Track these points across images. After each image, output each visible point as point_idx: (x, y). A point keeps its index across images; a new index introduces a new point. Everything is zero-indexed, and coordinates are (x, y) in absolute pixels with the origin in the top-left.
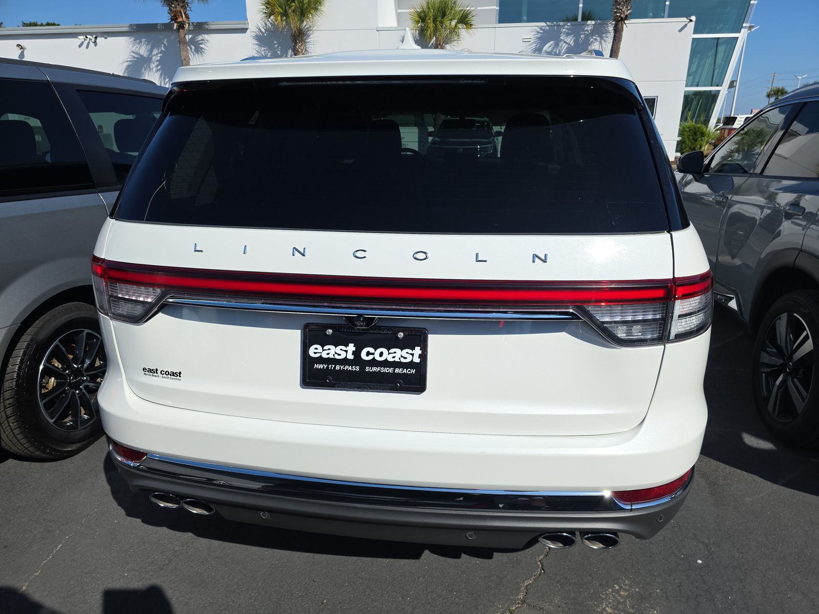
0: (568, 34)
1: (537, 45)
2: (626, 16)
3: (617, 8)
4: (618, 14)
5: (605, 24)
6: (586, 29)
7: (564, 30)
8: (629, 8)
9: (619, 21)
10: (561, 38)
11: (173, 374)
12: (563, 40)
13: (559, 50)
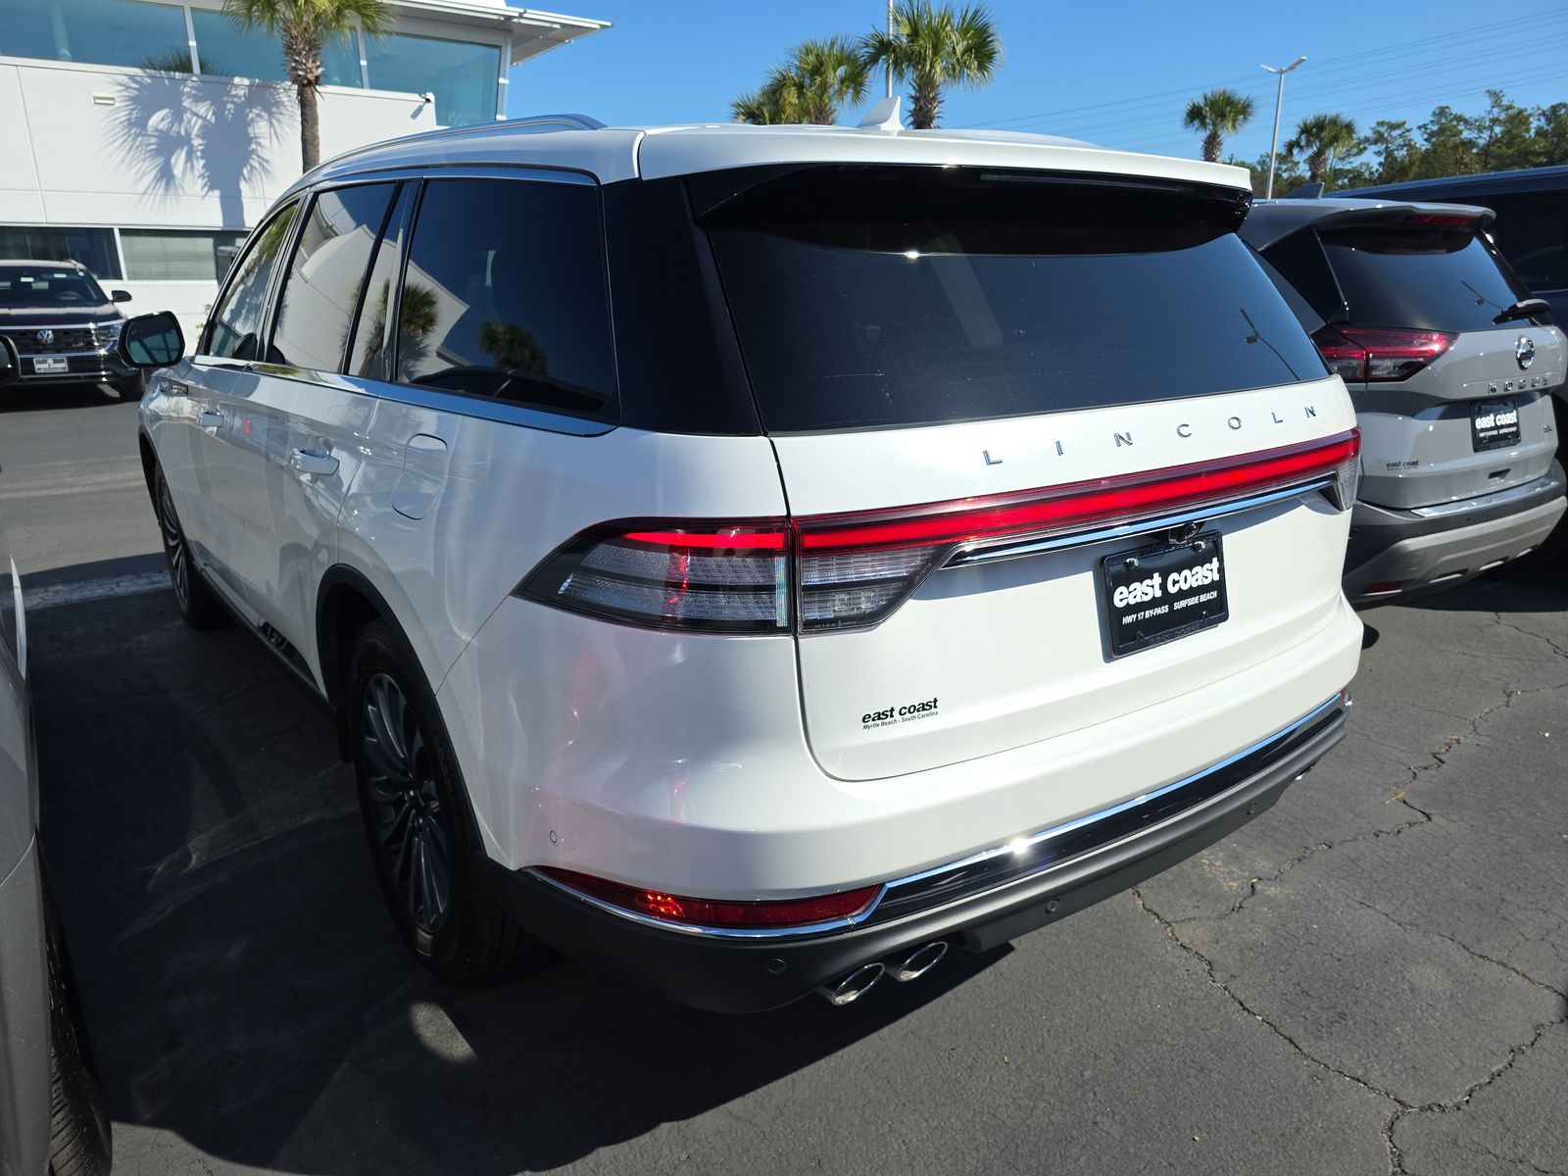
0: (197, 99)
1: (130, 114)
2: (317, 78)
3: (296, 61)
4: (300, 73)
5: (271, 87)
6: (233, 93)
7: (187, 90)
8: (318, 63)
9: (304, 86)
10: (184, 104)
11: (924, 707)
12: (191, 110)
13: (186, 129)
